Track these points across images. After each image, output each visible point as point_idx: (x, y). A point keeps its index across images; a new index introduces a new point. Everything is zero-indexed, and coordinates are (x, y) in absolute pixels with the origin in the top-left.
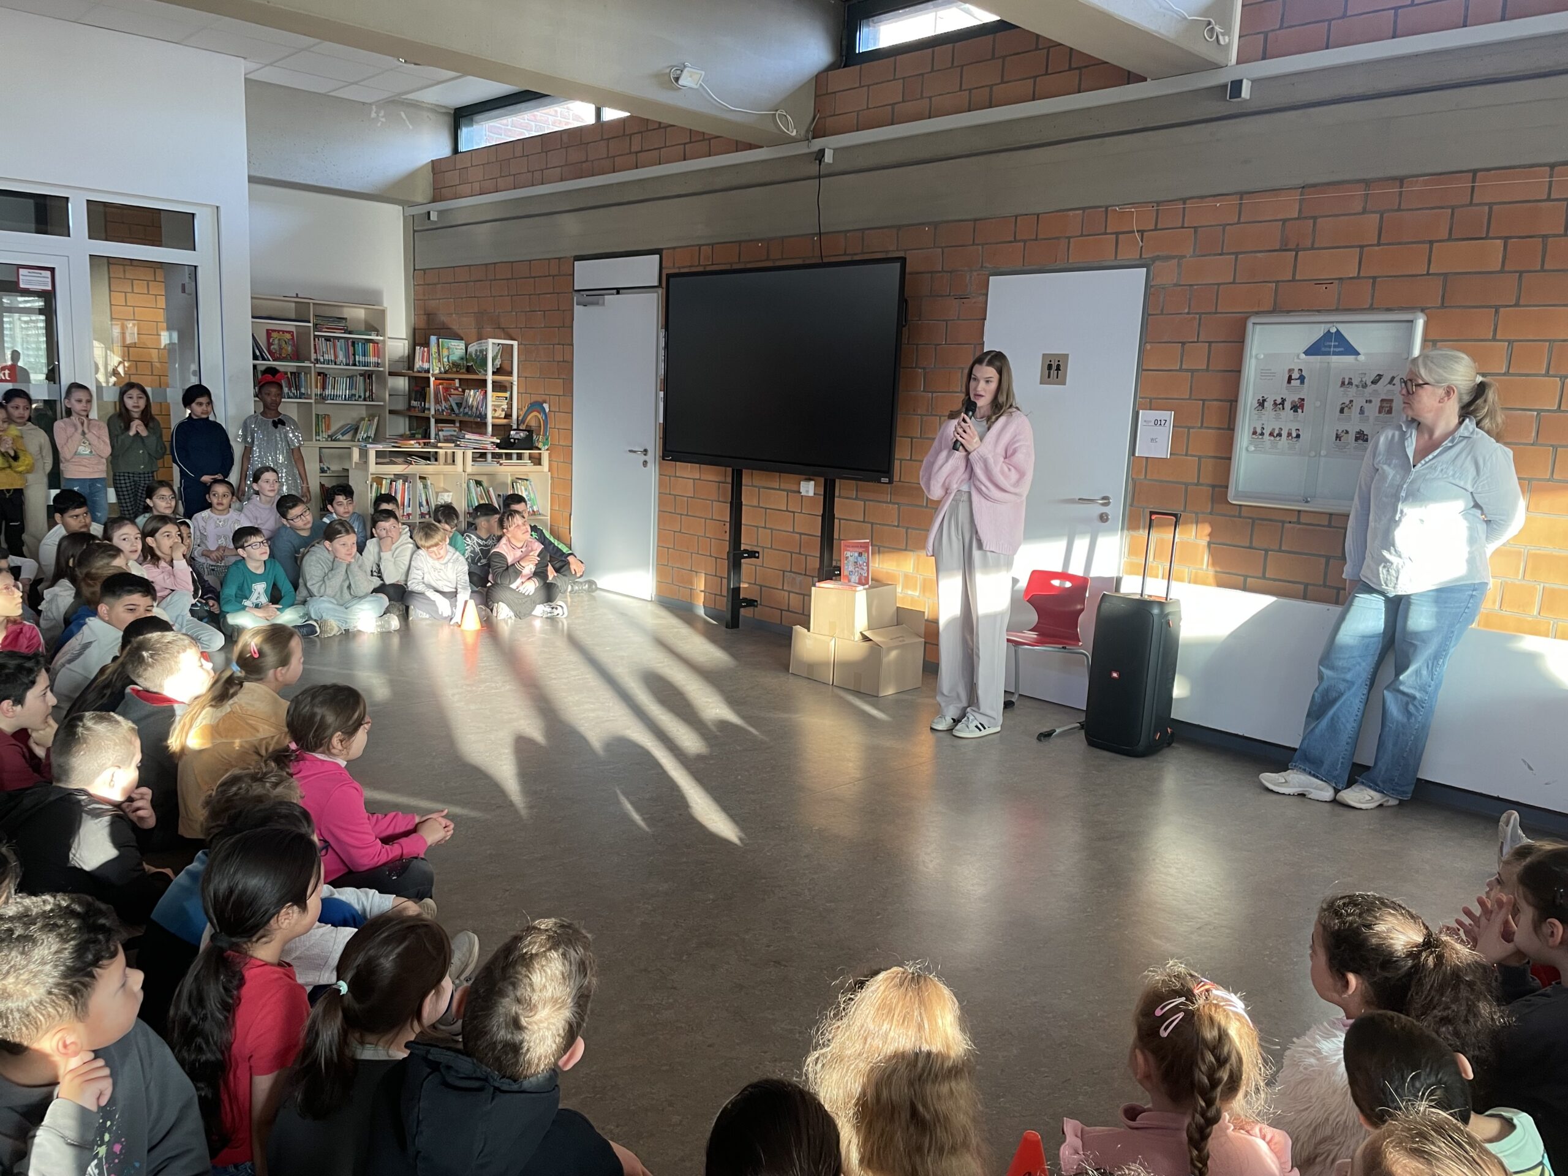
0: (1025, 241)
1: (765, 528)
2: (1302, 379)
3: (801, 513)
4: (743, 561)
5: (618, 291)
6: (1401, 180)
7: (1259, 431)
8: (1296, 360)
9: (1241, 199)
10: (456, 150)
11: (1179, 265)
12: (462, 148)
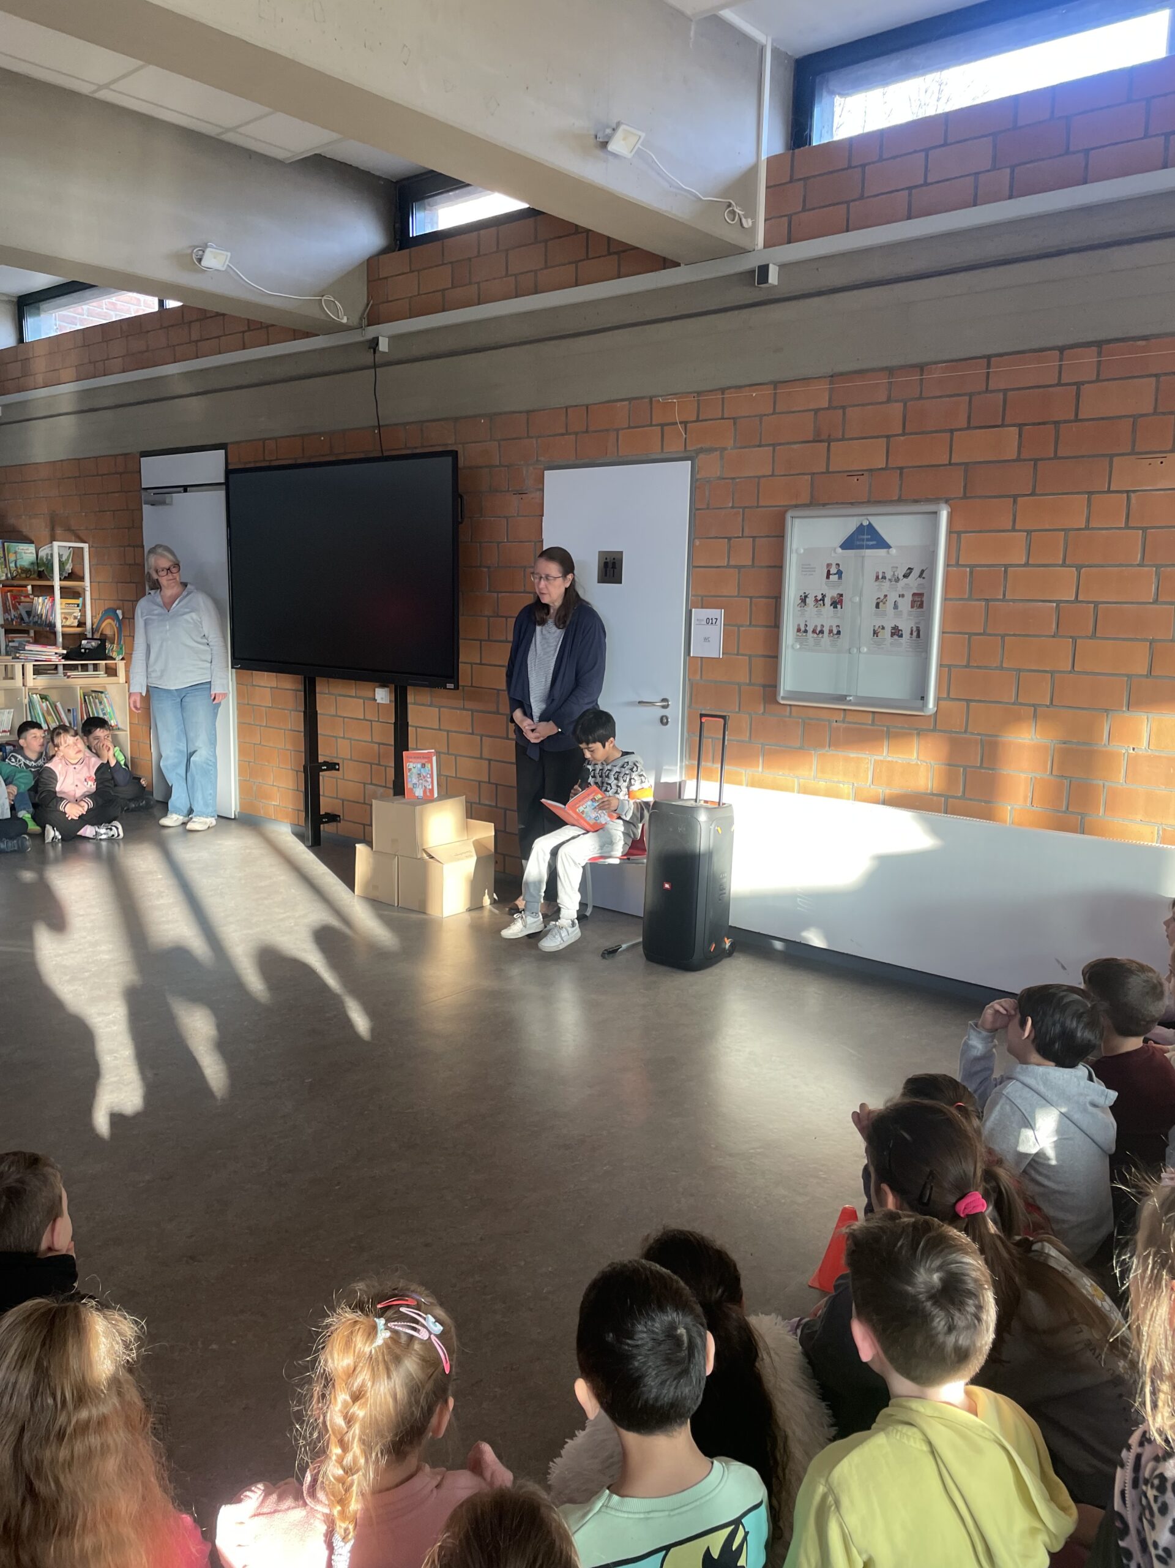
0: (576, 434)
1: (344, 738)
2: (839, 573)
3: (378, 721)
4: (321, 773)
5: (185, 488)
6: (921, 368)
7: (803, 629)
8: (833, 555)
9: (775, 389)
10: (21, 339)
11: (722, 458)
12: (29, 337)
